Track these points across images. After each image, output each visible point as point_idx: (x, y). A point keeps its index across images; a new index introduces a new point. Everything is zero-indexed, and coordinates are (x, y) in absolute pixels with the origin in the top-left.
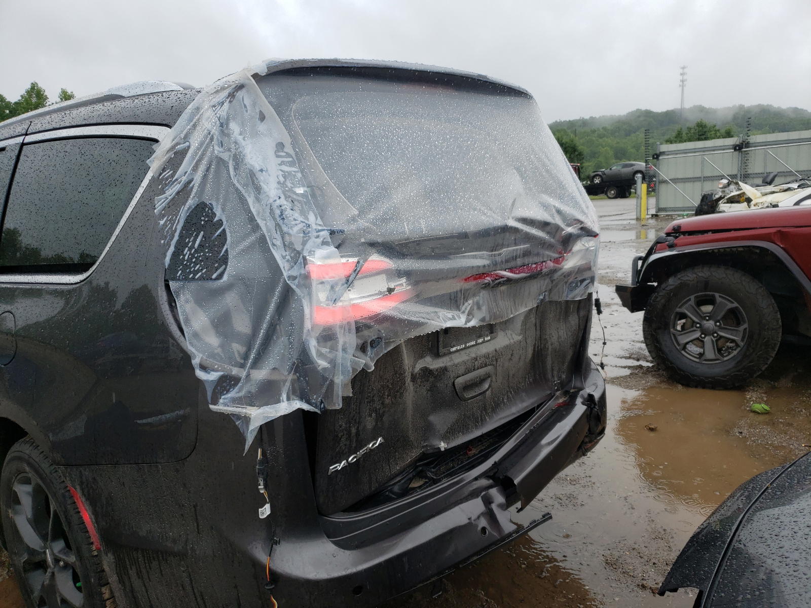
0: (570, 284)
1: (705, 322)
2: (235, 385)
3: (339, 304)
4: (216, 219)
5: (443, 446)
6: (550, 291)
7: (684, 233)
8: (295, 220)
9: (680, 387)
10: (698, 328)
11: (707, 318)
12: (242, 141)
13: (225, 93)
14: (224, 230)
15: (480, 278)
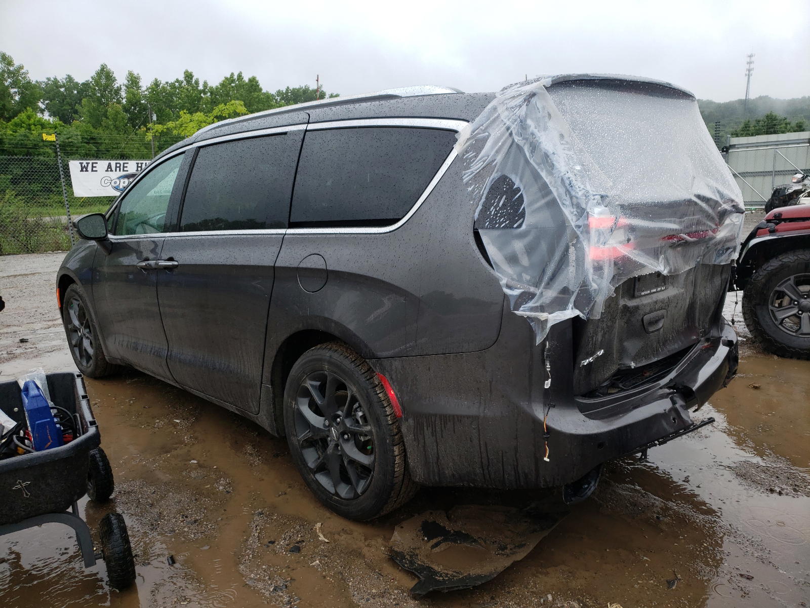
0: (718, 251)
1: (803, 300)
2: (533, 298)
3: (607, 246)
4: (515, 187)
5: (633, 365)
6: (704, 256)
7: (785, 220)
8: (579, 187)
9: (776, 357)
10: (796, 305)
11: (805, 296)
12: (538, 133)
13: (521, 99)
14: (522, 194)
15: (671, 238)
